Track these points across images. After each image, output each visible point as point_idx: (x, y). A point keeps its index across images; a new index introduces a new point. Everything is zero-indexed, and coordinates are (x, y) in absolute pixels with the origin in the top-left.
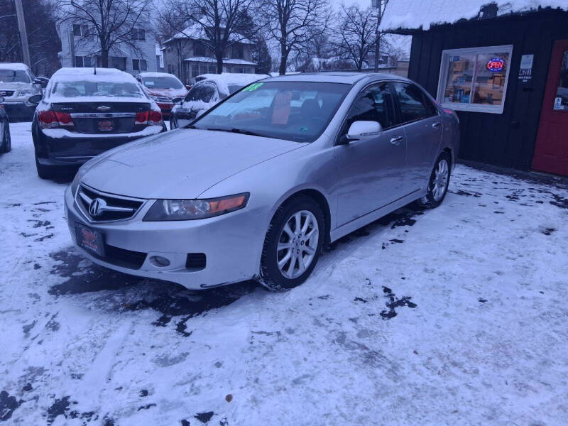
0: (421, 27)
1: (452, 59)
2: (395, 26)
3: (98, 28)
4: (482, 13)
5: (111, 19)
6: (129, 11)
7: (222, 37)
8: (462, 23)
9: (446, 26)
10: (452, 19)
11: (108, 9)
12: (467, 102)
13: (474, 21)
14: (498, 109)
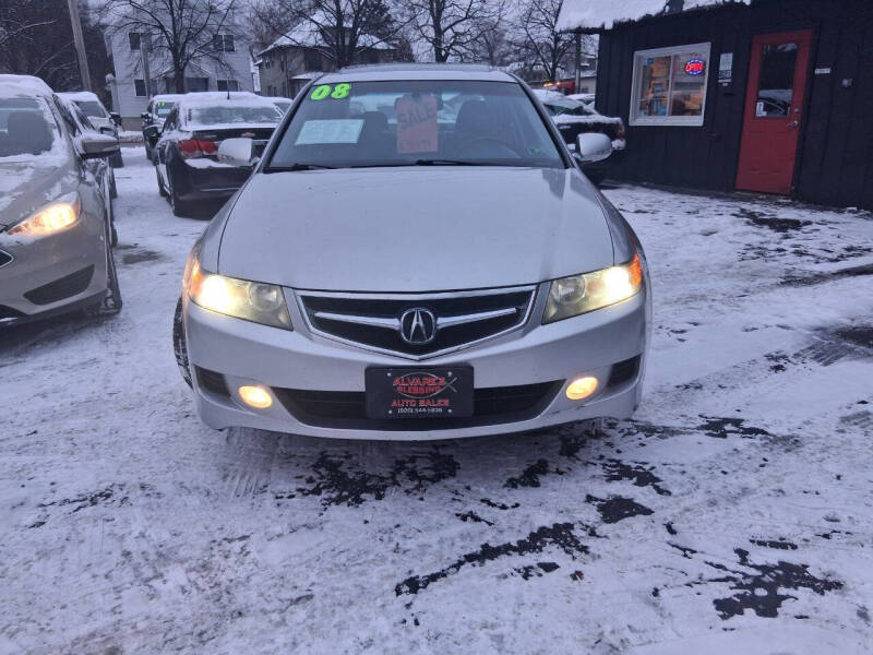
0: (603, 25)
1: (646, 62)
2: (574, 26)
3: (168, 37)
4: (667, 8)
5: (186, 23)
6: (212, 10)
7: (347, 42)
8: (647, 20)
9: (631, 23)
10: (636, 16)
11: (181, 9)
12: (664, 114)
13: (660, 16)
14: (697, 121)
